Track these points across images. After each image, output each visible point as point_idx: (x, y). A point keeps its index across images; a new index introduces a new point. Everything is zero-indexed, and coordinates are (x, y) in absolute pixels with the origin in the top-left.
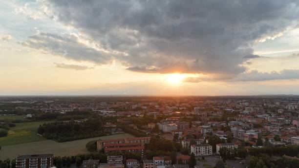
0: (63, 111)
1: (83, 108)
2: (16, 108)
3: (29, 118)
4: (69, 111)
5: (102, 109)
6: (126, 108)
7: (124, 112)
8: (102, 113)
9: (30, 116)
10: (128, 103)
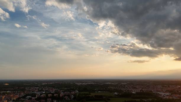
0: (133, 91)
1: (146, 89)
2: (109, 87)
3: (116, 95)
4: (137, 91)
5: (160, 91)
6: (179, 92)
7: (178, 95)
8: (161, 95)
9: (116, 93)
10: (179, 86)
